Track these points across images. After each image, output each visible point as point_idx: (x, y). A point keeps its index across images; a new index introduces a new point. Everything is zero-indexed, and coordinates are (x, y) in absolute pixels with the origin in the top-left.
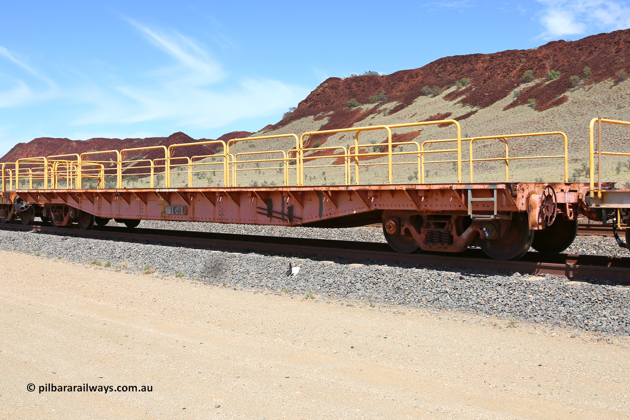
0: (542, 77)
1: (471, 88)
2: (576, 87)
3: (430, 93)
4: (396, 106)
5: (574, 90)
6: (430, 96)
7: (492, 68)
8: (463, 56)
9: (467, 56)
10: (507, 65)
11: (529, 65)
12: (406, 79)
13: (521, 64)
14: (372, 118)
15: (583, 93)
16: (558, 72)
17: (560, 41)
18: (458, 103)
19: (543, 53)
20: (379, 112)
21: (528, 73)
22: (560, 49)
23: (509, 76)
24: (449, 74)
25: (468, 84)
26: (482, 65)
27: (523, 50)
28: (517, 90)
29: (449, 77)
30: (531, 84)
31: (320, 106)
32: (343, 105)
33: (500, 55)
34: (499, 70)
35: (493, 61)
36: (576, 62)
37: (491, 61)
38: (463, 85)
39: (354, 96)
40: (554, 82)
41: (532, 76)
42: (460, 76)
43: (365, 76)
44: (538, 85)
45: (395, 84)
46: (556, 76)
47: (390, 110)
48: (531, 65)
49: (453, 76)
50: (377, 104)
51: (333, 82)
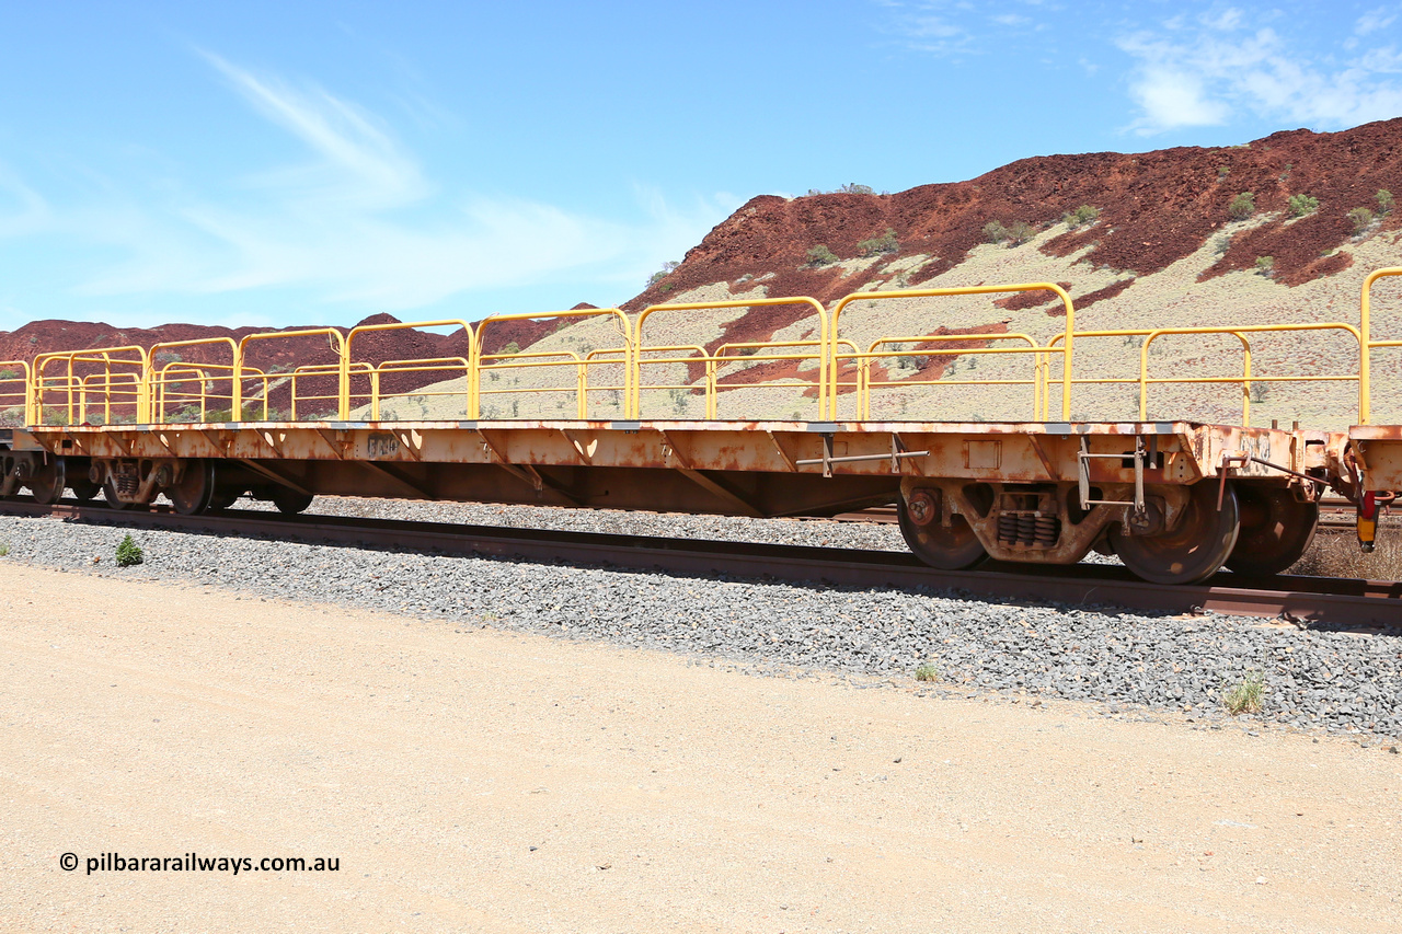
0: (1273, 209)
1: (1103, 229)
2: (1365, 234)
4: (924, 266)
5: (1362, 241)
7: (1145, 186)
8: (1073, 158)
9: (1083, 157)
10: (1185, 179)
11: (1238, 182)
12: (940, 203)
15: (1384, 247)
16: (1312, 198)
17: (1301, 132)
18: (1080, 260)
19: (1269, 155)
20: (887, 278)
21: (1240, 199)
22: (1306, 148)
23: (1192, 205)
24: (1043, 196)
25: (1095, 219)
26: (1120, 178)
27: (1219, 149)
28: (1220, 236)
29: (1043, 204)
30: (1251, 224)
33: (1161, 157)
34: (1165, 189)
35: (1146, 170)
36: (1348, 179)
38: (1083, 221)
39: (822, 239)
40: (1306, 220)
41: (1251, 208)
42: (1072, 200)
44: (1267, 228)
45: (915, 215)
46: (1308, 207)
47: (912, 273)
48: (1244, 182)
49: (1053, 201)
50: (876, 259)
51: (770, 207)
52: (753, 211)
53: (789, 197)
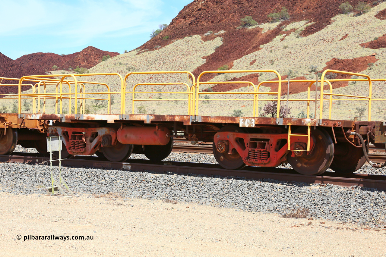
3: (351, 11)
4: (307, 27)
6: (352, 14)
14: (282, 40)
20: (288, 33)
31: (204, 23)
32: (234, 23)
47: (302, 30)
50: (278, 23)
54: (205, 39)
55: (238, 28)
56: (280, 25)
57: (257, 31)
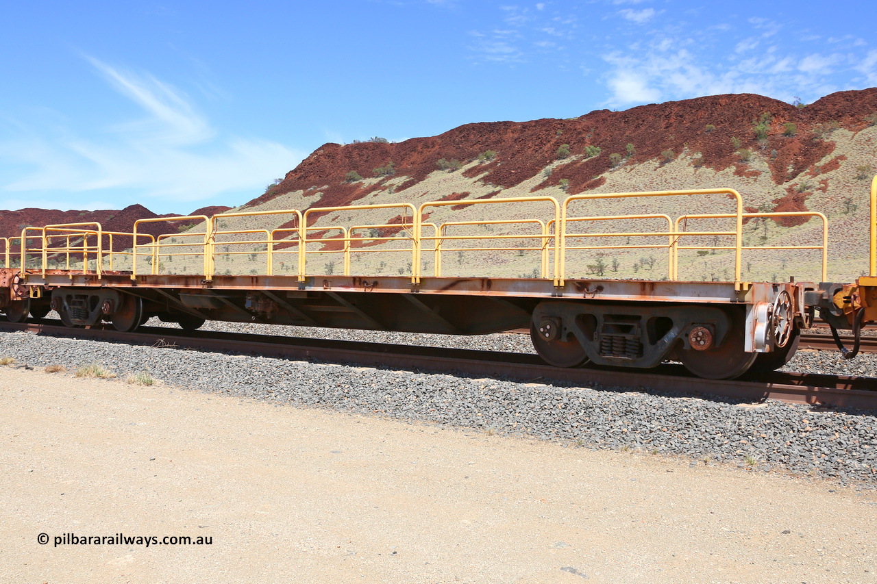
0: (580, 153)
1: (496, 163)
2: (617, 167)
3: (446, 167)
4: (405, 182)
5: (614, 171)
6: (447, 170)
7: (523, 140)
8: (490, 124)
9: (495, 124)
10: (540, 136)
11: (566, 138)
12: (419, 148)
13: (557, 137)
14: (376, 195)
15: (624, 174)
16: (598, 149)
17: (605, 111)
18: (478, 180)
19: (584, 124)
20: (384, 189)
21: (564, 148)
22: (603, 120)
23: (541, 150)
24: (472, 144)
25: (493, 158)
26: (511, 135)
27: (561, 120)
28: (549, 168)
29: (471, 149)
30: (566, 161)
31: (312, 178)
32: (341, 178)
33: (534, 124)
34: (531, 142)
35: (525, 131)
36: (619, 137)
37: (522, 131)
38: (488, 158)
39: (355, 167)
40: (593, 159)
41: (568, 152)
42: (485, 147)
43: (371, 143)
44: (574, 163)
45: (406, 154)
46: (594, 152)
47: (398, 186)
48: (568, 138)
49: (477, 147)
50: (382, 178)
51: (330, 150)
52: (322, 151)
53: (342, 143)
54: (305, 195)
55: (341, 183)
56: (383, 180)
57: (358, 186)
